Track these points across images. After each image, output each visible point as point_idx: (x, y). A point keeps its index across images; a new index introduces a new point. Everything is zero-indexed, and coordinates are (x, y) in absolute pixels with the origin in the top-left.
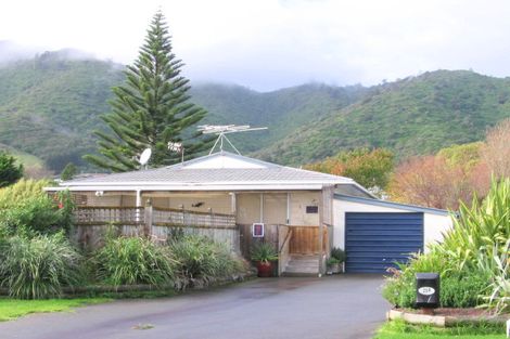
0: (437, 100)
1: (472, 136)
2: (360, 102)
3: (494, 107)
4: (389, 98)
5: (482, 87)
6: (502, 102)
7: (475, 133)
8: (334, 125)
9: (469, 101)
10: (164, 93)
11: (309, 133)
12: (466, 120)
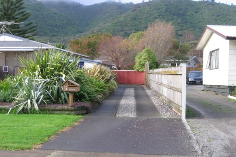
0: (166, 11)
1: (181, 28)
2: (131, 11)
3: (193, 15)
4: (144, 9)
5: (187, 5)
6: (196, 13)
7: (183, 26)
8: (118, 22)
9: (181, 12)
10: (11, 5)
11: (106, 25)
12: (179, 21)
